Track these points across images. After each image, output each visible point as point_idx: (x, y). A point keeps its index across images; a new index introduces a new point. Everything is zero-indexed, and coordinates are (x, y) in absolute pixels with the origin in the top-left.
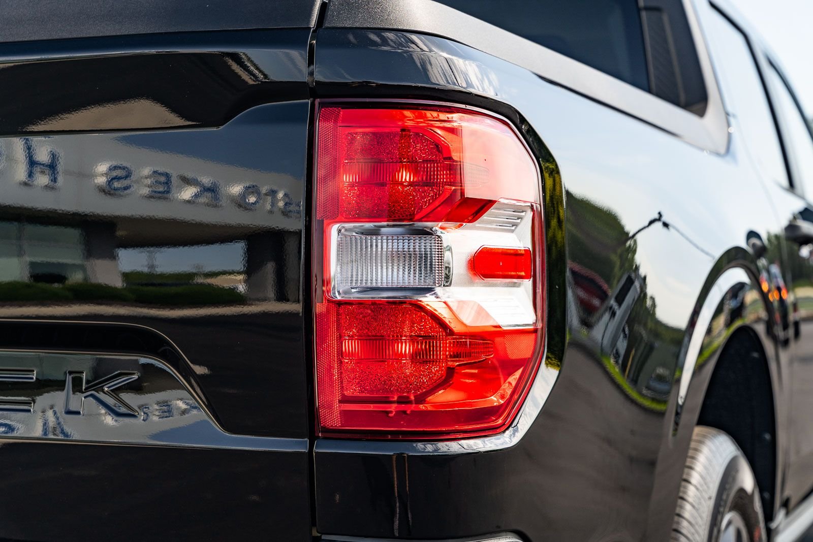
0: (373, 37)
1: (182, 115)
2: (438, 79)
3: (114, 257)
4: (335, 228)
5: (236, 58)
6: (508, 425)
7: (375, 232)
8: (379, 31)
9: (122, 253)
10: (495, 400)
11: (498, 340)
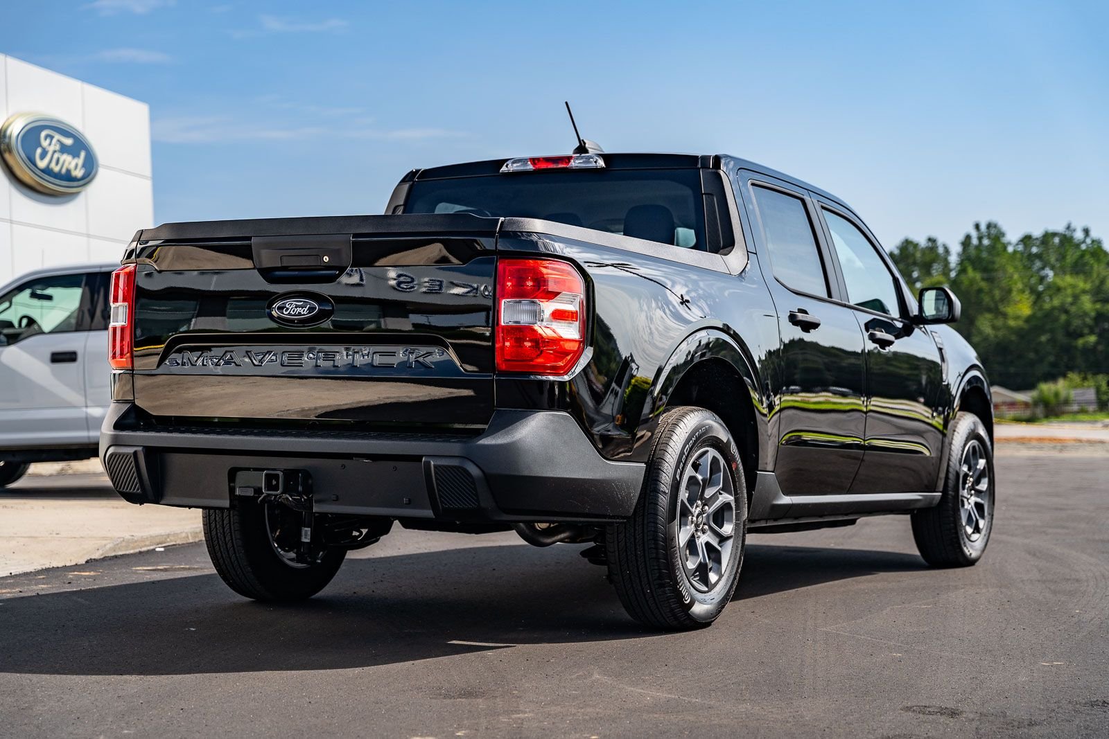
0: (519, 234)
1: (460, 261)
2: (543, 250)
3: (408, 317)
4: (503, 301)
5: (476, 241)
6: (566, 373)
7: (520, 302)
8: (521, 232)
9: (411, 315)
10: (561, 364)
11: (562, 343)
